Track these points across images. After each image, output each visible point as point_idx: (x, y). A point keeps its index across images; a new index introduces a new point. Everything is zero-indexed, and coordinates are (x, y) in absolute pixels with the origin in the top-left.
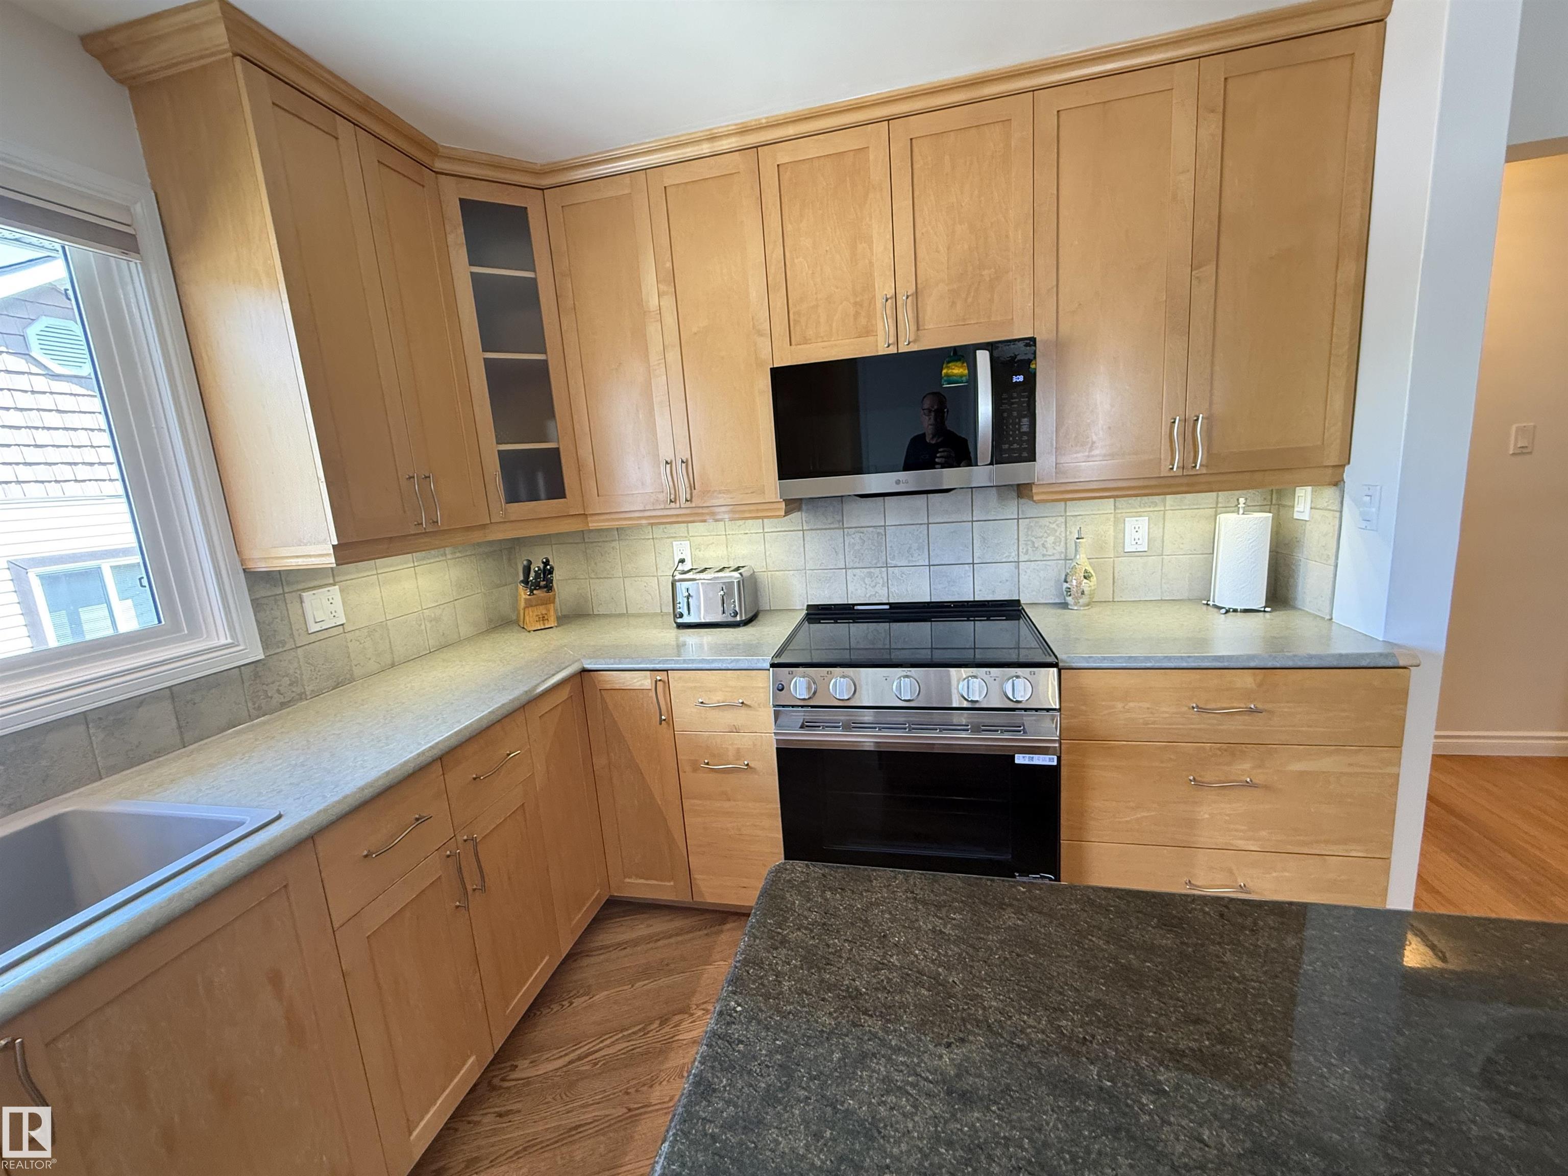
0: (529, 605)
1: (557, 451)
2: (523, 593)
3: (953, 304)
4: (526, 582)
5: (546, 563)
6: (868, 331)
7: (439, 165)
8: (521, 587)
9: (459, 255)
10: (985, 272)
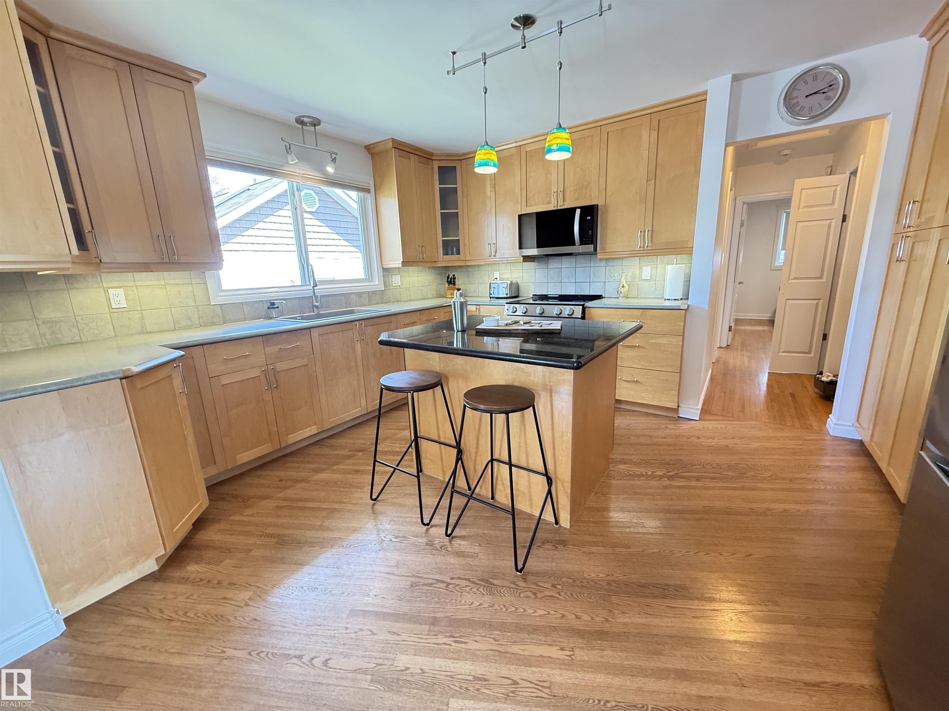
0: (448, 289)
1: (459, 240)
2: (447, 285)
3: (575, 193)
4: (447, 282)
5: (454, 275)
6: (549, 203)
7: (433, 158)
8: (446, 283)
9: (437, 182)
10: (585, 183)
